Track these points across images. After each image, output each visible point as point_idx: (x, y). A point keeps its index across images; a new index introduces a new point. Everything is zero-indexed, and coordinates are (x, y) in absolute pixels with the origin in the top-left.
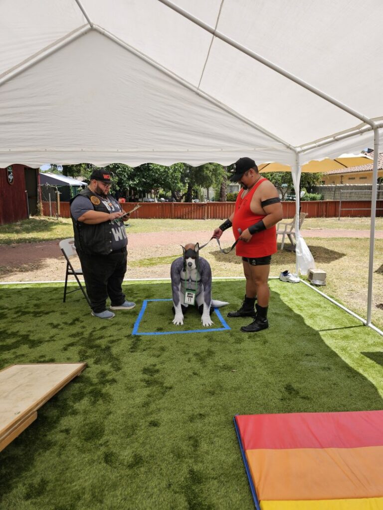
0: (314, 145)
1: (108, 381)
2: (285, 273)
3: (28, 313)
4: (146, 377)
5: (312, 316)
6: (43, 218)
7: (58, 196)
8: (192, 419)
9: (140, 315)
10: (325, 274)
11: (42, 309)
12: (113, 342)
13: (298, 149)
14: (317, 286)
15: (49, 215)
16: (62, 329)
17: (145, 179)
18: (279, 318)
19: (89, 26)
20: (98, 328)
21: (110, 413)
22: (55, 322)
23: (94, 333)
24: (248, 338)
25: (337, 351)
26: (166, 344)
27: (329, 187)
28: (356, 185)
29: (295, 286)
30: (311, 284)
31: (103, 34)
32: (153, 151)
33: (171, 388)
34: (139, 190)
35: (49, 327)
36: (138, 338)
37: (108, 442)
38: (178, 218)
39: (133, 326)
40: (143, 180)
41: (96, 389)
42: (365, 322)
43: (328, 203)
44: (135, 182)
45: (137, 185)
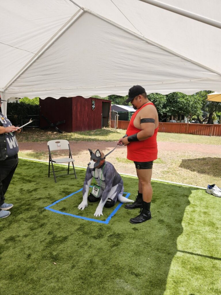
2: (212, 186)
6: (110, 129)
9: (69, 196)
17: (174, 108)
19: (82, 11)
34: (169, 115)
38: (190, 134)
40: (173, 108)
44: (167, 110)
45: (168, 111)
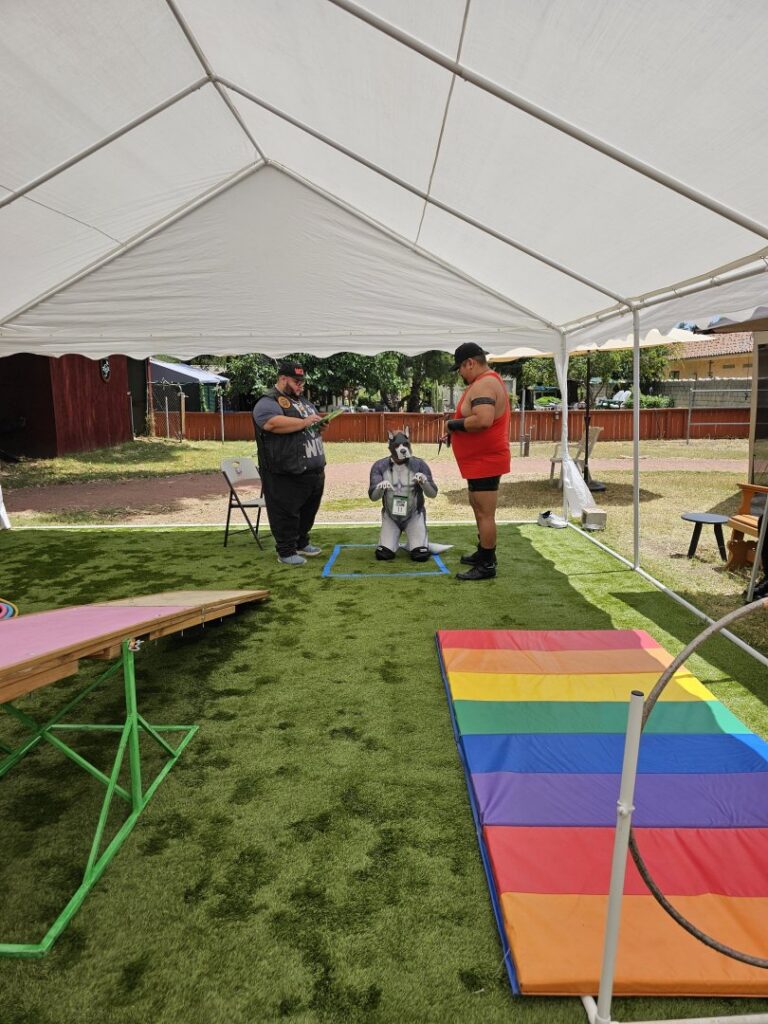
2: (547, 515)
3: (181, 556)
4: (342, 608)
6: (155, 440)
7: (183, 401)
9: (331, 560)
10: (605, 515)
12: (298, 582)
13: (563, 329)
14: (589, 531)
15: (165, 436)
16: (230, 571)
17: (333, 371)
19: (262, 162)
20: (278, 570)
21: (303, 630)
22: (220, 565)
23: (274, 575)
27: (684, 383)
31: (281, 172)
32: (351, 335)
34: (322, 390)
36: (330, 579)
37: (304, 646)
39: (323, 568)
42: (632, 565)
43: (670, 413)
44: (315, 377)
45: (319, 381)
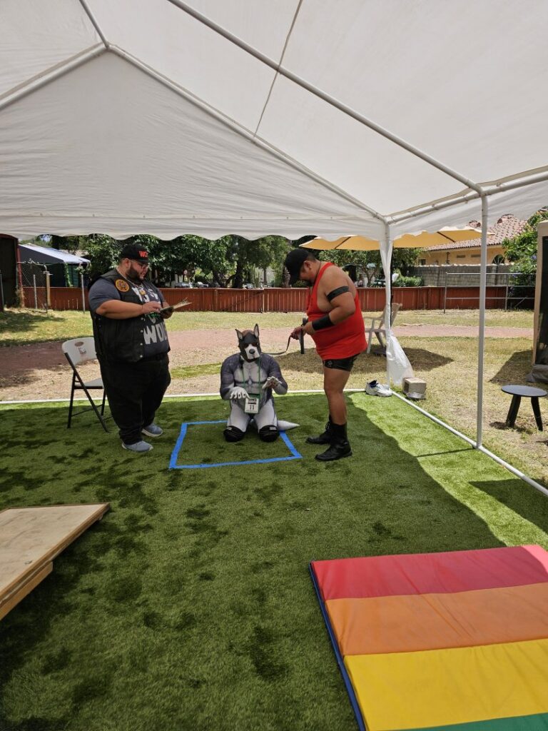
0: (408, 214)
1: (141, 528)
2: (373, 384)
3: (18, 443)
4: (192, 520)
5: (408, 439)
6: (24, 311)
7: (48, 278)
8: (255, 569)
9: (179, 443)
10: (425, 384)
11: (38, 438)
12: (143, 478)
13: (388, 219)
15: (34, 307)
16: (69, 463)
17: (175, 255)
18: (365, 442)
19: (103, 46)
20: (121, 461)
21: (147, 566)
22: (59, 455)
23: (116, 468)
24: (326, 469)
25: (439, 481)
26: (215, 478)
27: (431, 268)
28: (467, 265)
29: (385, 401)
30: (407, 398)
31: (123, 58)
32: (194, 218)
33: (226, 533)
34: (167, 270)
35: (51, 461)
36: (177, 472)
37: (147, 601)
38: (223, 311)
39: (169, 458)
40: (173, 256)
41: (125, 538)
42: (475, 444)
43: (430, 290)
44: (161, 260)
45: (164, 263)
